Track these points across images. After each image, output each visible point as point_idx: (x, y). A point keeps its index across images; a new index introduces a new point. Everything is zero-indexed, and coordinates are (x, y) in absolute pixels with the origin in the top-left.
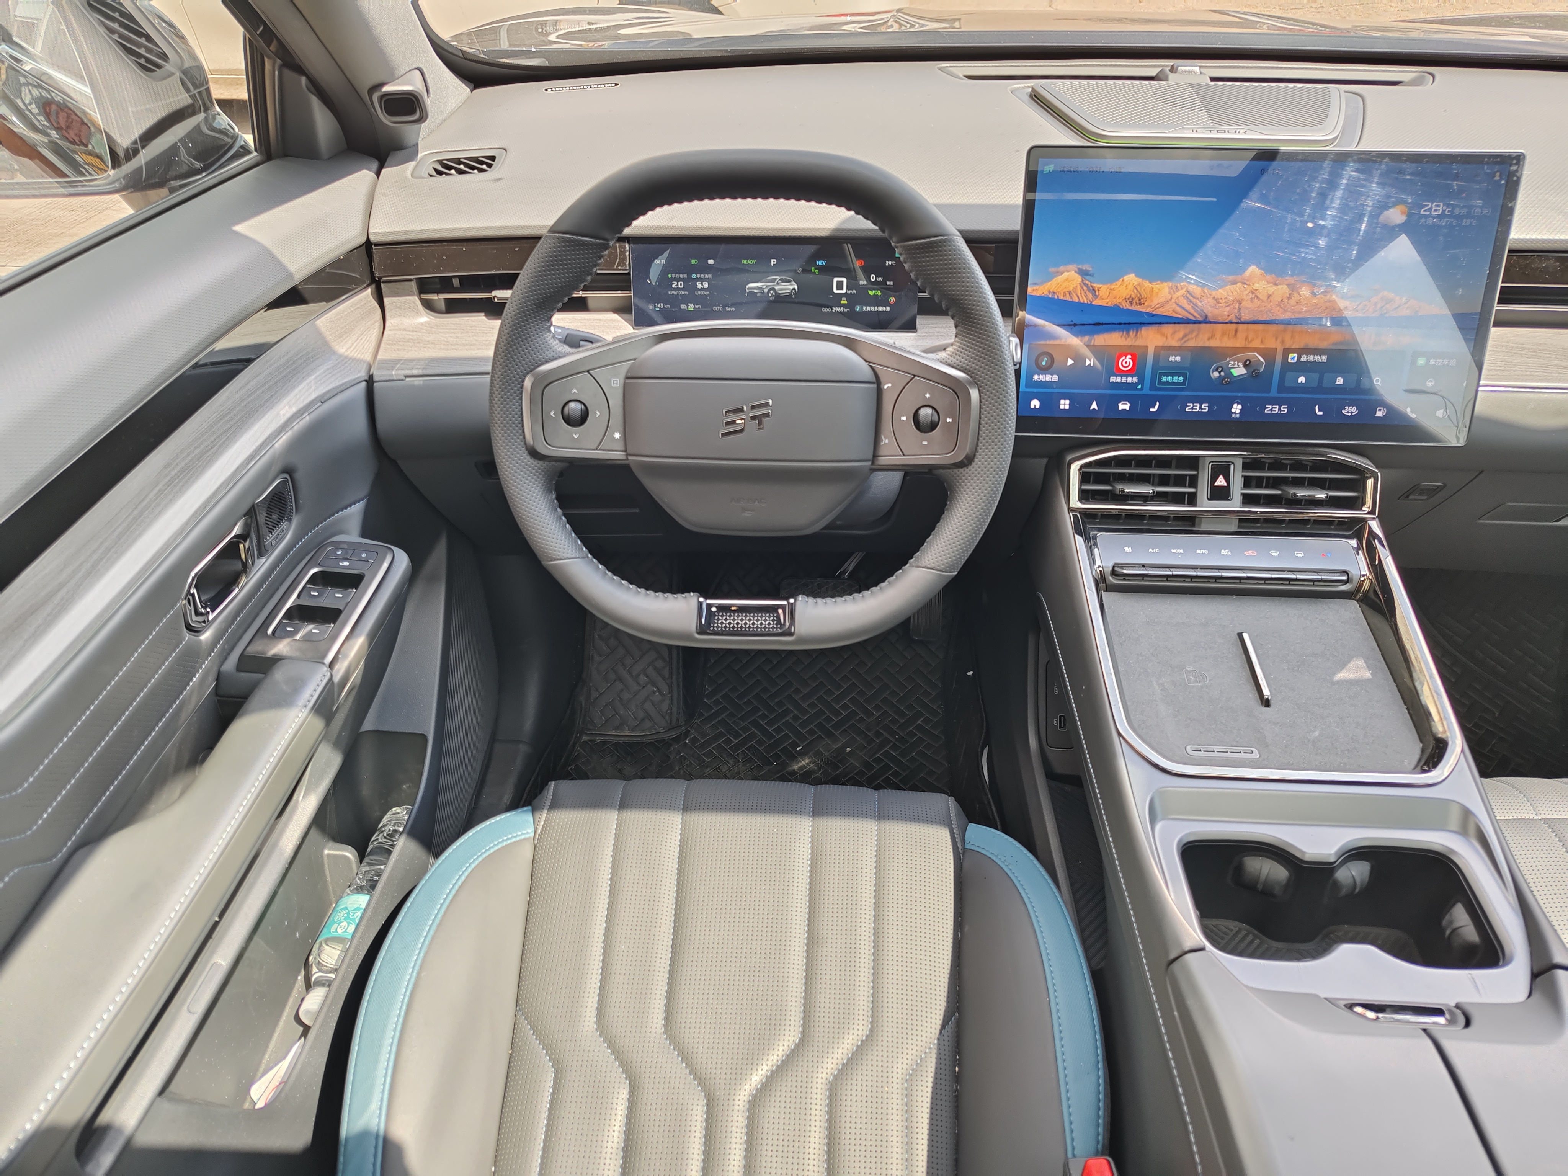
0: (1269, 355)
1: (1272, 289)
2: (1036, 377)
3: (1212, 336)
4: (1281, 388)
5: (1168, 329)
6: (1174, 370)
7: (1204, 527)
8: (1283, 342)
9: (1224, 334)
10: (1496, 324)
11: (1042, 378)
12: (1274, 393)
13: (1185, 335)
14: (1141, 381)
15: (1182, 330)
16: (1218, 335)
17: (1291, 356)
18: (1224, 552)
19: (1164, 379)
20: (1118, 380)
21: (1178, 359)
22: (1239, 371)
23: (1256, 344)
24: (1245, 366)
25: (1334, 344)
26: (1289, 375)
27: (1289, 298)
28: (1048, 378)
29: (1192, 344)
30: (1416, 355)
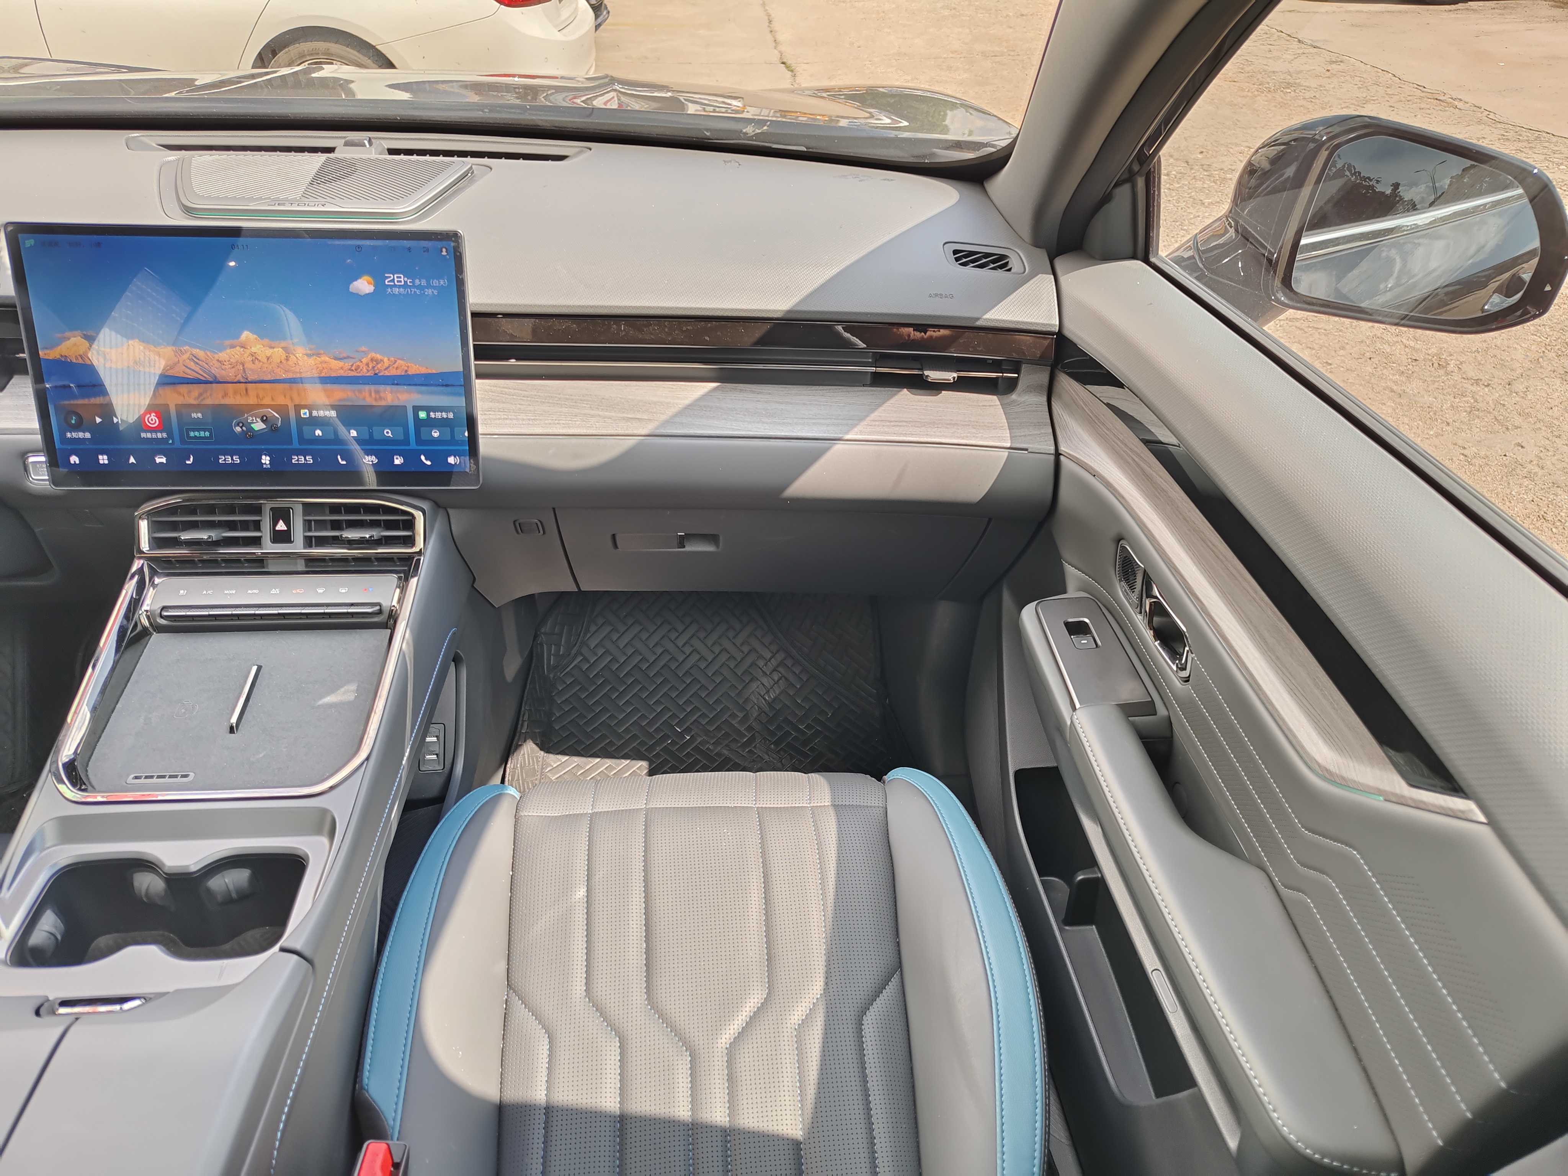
0: (282, 410)
1: (269, 352)
2: (69, 435)
3: (225, 395)
4: (302, 439)
5: (184, 389)
6: (198, 425)
7: (271, 569)
8: (292, 399)
9: (235, 393)
10: (478, 378)
11: (74, 435)
12: (296, 445)
13: (200, 395)
14: (170, 435)
15: (196, 390)
16: (231, 393)
17: (302, 411)
18: (273, 591)
19: (192, 434)
20: (149, 435)
21: (200, 415)
22: (258, 426)
23: (267, 401)
24: (263, 421)
25: (340, 400)
26: (306, 429)
27: (287, 359)
28: (81, 435)
29: (209, 401)
30: (416, 409)
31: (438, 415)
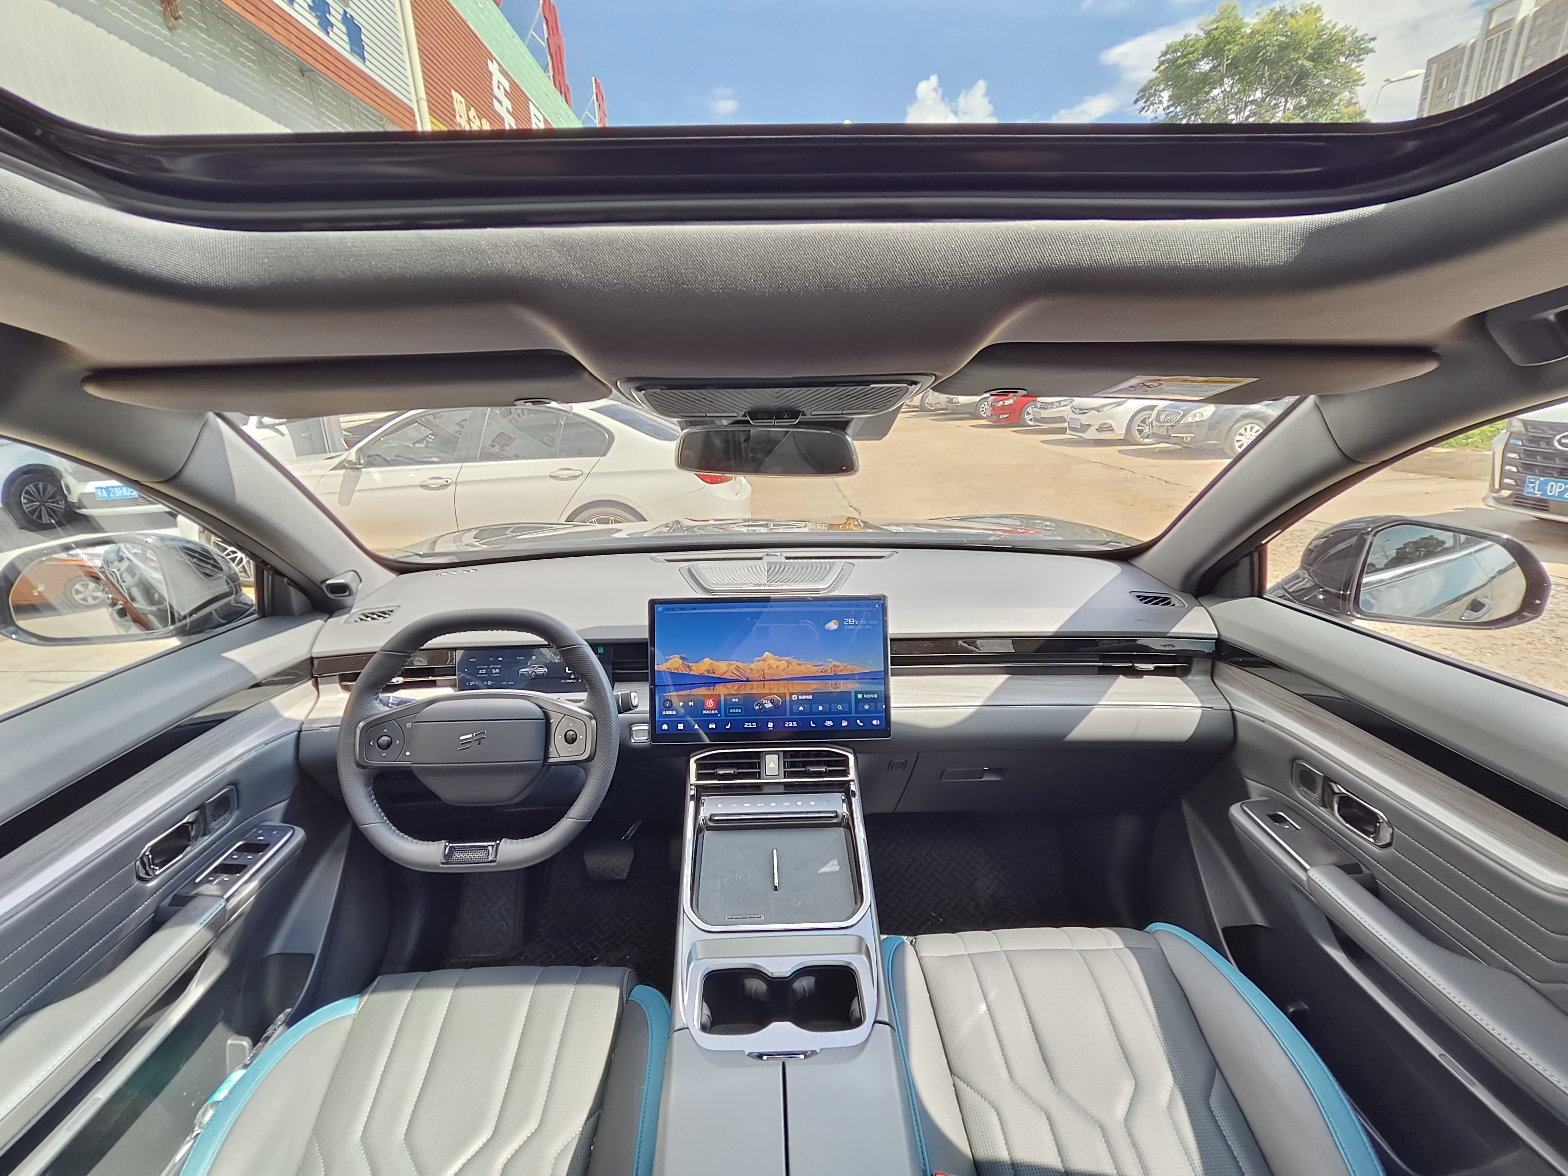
0: (782, 696)
1: (778, 663)
2: (664, 713)
3: (752, 689)
4: (792, 713)
5: (730, 685)
6: (735, 706)
7: (765, 792)
8: (788, 690)
9: (758, 687)
10: (892, 675)
11: (668, 713)
12: (788, 716)
13: (739, 688)
14: (719, 712)
15: (737, 685)
16: (755, 687)
17: (793, 696)
18: (772, 804)
19: (731, 711)
20: (708, 712)
21: (737, 700)
22: (768, 705)
23: (775, 691)
24: (771, 702)
25: (815, 689)
26: (795, 707)
27: (788, 667)
28: (670, 713)
29: (742, 692)
30: (857, 693)
31: (869, 696)
